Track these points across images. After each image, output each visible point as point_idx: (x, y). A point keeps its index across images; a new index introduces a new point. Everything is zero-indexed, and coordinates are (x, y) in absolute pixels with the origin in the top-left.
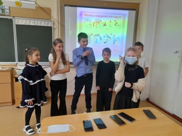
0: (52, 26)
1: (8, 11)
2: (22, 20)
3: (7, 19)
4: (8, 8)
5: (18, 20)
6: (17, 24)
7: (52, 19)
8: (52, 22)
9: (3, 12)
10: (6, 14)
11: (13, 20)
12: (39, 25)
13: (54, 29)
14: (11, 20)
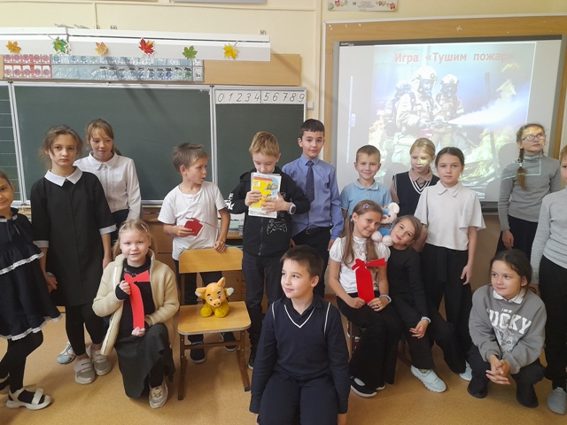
0: (304, 102)
1: (199, 71)
2: (231, 92)
3: (198, 91)
4: (199, 63)
5: (223, 92)
6: (219, 103)
7: (304, 85)
8: (305, 93)
9: (188, 74)
10: (196, 79)
11: (210, 93)
12: (270, 101)
13: (307, 110)
14: (206, 94)
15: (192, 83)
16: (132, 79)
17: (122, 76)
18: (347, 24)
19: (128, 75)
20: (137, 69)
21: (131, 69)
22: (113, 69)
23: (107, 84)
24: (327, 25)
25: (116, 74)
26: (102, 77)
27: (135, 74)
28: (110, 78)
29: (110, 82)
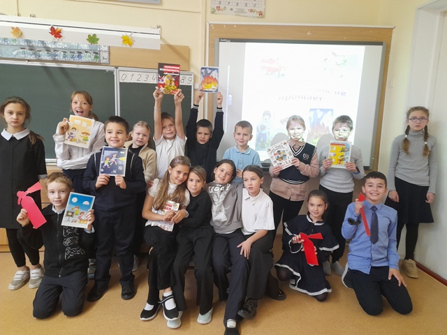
0: (191, 84)
1: (106, 55)
2: (133, 73)
3: (105, 71)
4: (106, 49)
5: (125, 73)
6: (122, 81)
7: (192, 70)
8: (192, 77)
9: (96, 57)
10: (103, 61)
11: (115, 73)
13: (194, 90)
14: (111, 74)
15: (99, 64)
16: (48, 58)
17: (40, 56)
18: (226, 25)
19: (44, 56)
20: (52, 50)
21: (47, 50)
22: (32, 50)
23: (27, 62)
24: (210, 25)
25: (34, 54)
26: (22, 56)
27: (50, 55)
28: (29, 57)
29: (29, 61)
